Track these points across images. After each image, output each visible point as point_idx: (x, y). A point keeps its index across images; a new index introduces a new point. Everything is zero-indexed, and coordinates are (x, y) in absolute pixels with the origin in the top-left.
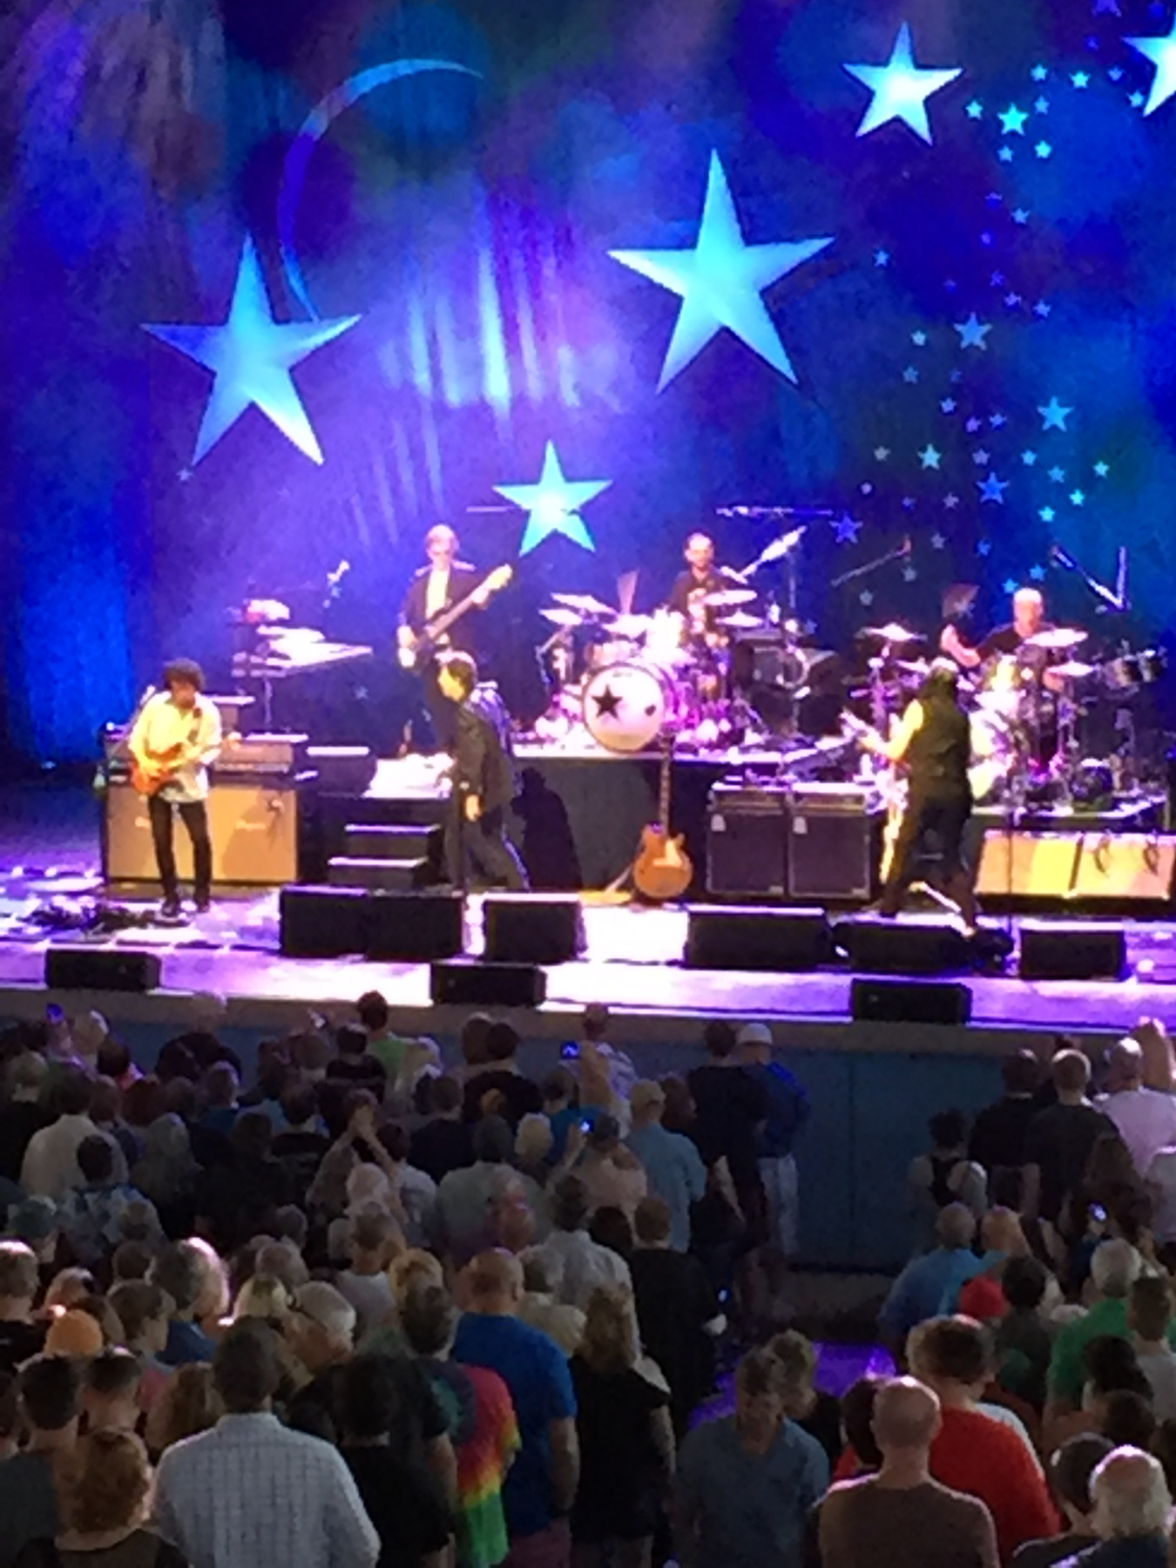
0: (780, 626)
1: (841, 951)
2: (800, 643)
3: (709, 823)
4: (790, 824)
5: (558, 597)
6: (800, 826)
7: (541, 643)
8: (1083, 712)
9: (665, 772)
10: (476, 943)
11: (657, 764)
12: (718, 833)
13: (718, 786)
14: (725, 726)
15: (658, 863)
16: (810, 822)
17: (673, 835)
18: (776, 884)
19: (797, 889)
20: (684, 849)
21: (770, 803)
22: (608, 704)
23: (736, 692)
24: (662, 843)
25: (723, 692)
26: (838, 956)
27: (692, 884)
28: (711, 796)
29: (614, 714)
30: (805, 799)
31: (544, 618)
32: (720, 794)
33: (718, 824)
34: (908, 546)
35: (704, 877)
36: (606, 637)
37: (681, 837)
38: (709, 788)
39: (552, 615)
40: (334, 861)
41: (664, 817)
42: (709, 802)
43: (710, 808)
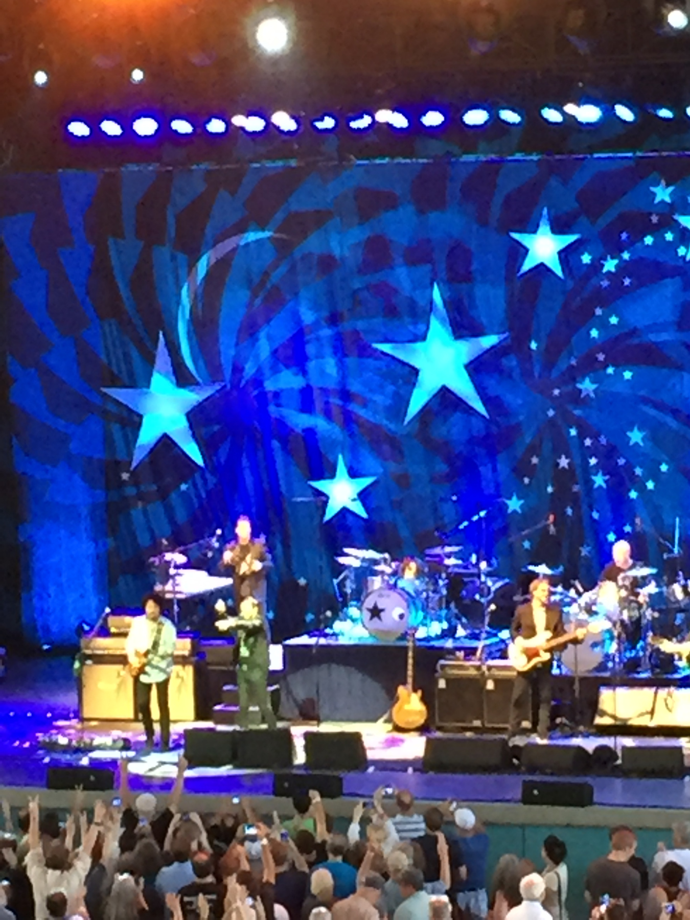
0: (477, 565)
1: (515, 761)
2: (488, 575)
3: (437, 683)
4: (485, 683)
5: (346, 550)
6: (490, 685)
7: (337, 577)
8: (656, 615)
9: (410, 654)
10: (300, 758)
11: (406, 649)
12: (442, 690)
13: (442, 662)
14: (445, 625)
15: (407, 707)
16: (497, 681)
17: (415, 690)
18: (477, 719)
19: (489, 722)
20: (423, 699)
21: (473, 672)
22: (376, 612)
23: (452, 605)
24: (409, 696)
25: (444, 606)
26: (514, 764)
27: (426, 721)
28: (438, 668)
29: (380, 618)
30: (493, 669)
31: (337, 562)
32: (443, 667)
33: (442, 684)
34: (551, 518)
35: (434, 715)
36: (375, 573)
37: (420, 693)
38: (437, 662)
39: (342, 560)
40: (217, 708)
41: (410, 680)
42: (436, 671)
43: (437, 675)
